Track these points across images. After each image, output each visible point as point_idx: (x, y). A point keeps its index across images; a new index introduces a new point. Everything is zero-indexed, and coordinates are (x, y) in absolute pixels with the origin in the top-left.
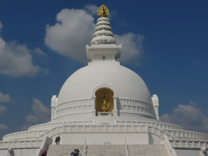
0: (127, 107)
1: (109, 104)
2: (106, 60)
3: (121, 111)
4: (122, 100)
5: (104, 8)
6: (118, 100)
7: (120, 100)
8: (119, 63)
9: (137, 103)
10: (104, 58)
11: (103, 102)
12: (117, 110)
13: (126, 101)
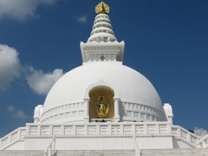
0: (133, 113)
1: (108, 109)
2: (105, 60)
3: (125, 118)
4: (125, 103)
5: (103, 5)
6: (120, 103)
7: (123, 104)
8: (122, 62)
9: (146, 108)
10: (102, 58)
11: (100, 106)
12: (118, 116)
13: (131, 105)
